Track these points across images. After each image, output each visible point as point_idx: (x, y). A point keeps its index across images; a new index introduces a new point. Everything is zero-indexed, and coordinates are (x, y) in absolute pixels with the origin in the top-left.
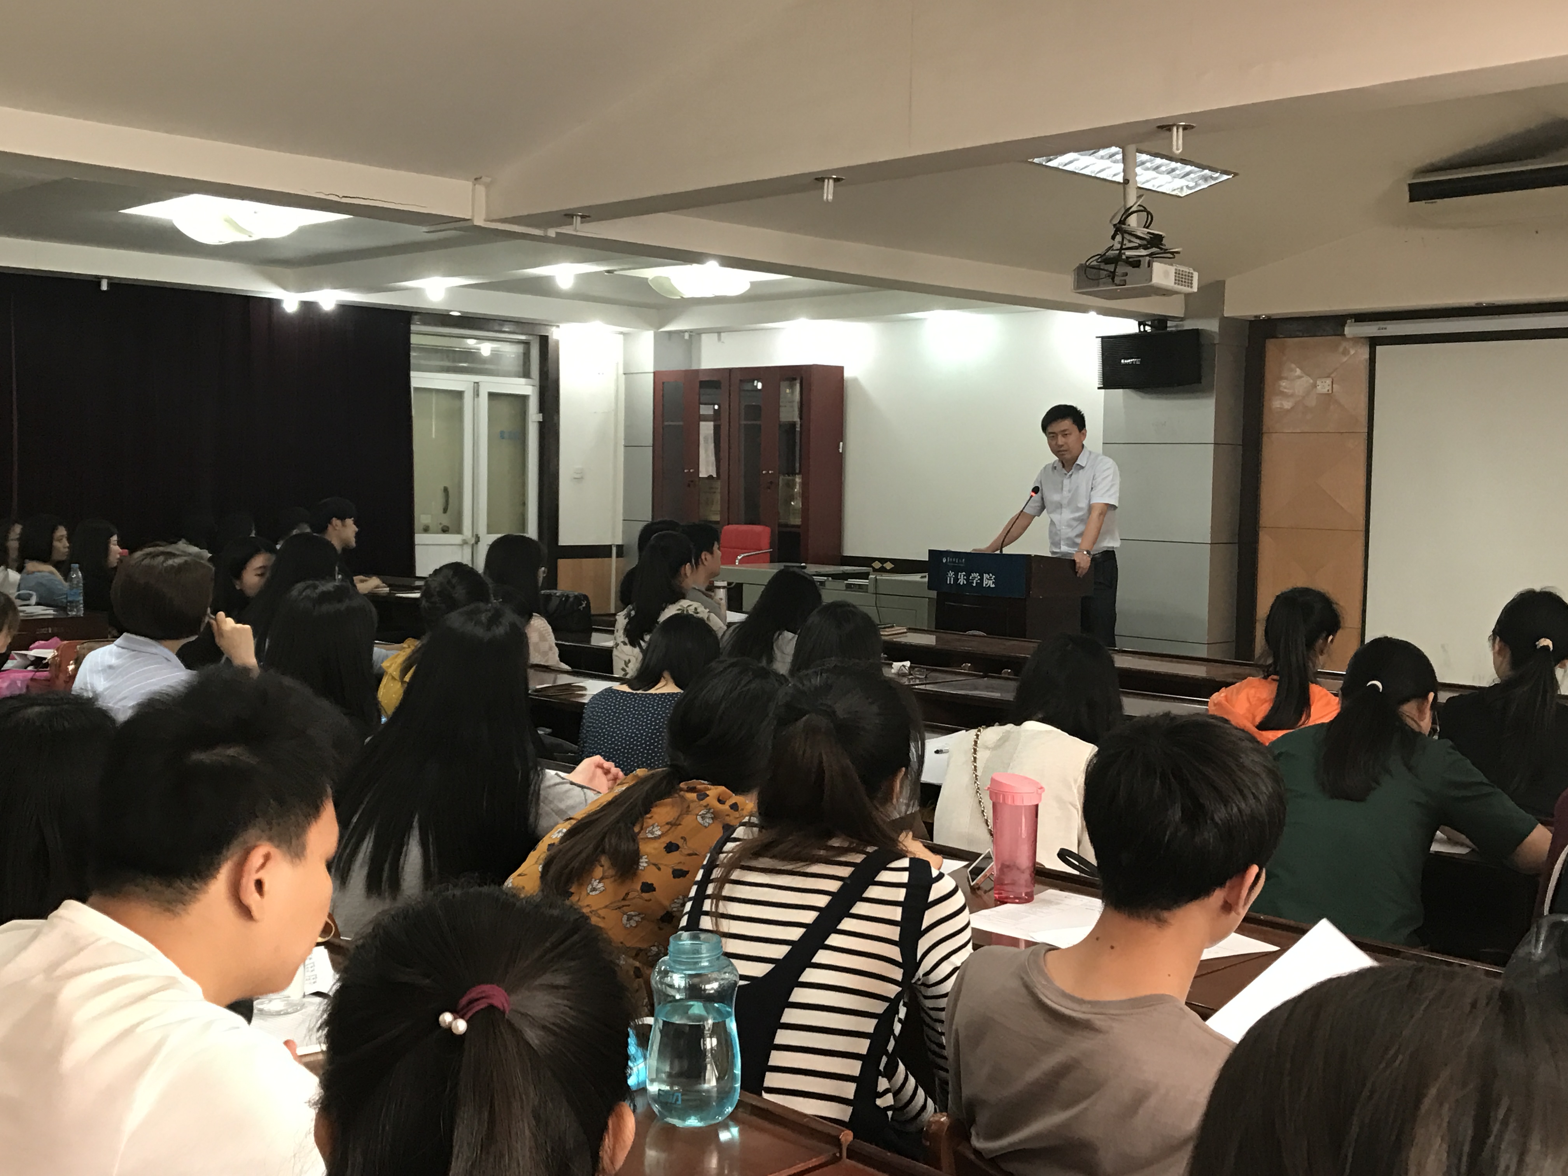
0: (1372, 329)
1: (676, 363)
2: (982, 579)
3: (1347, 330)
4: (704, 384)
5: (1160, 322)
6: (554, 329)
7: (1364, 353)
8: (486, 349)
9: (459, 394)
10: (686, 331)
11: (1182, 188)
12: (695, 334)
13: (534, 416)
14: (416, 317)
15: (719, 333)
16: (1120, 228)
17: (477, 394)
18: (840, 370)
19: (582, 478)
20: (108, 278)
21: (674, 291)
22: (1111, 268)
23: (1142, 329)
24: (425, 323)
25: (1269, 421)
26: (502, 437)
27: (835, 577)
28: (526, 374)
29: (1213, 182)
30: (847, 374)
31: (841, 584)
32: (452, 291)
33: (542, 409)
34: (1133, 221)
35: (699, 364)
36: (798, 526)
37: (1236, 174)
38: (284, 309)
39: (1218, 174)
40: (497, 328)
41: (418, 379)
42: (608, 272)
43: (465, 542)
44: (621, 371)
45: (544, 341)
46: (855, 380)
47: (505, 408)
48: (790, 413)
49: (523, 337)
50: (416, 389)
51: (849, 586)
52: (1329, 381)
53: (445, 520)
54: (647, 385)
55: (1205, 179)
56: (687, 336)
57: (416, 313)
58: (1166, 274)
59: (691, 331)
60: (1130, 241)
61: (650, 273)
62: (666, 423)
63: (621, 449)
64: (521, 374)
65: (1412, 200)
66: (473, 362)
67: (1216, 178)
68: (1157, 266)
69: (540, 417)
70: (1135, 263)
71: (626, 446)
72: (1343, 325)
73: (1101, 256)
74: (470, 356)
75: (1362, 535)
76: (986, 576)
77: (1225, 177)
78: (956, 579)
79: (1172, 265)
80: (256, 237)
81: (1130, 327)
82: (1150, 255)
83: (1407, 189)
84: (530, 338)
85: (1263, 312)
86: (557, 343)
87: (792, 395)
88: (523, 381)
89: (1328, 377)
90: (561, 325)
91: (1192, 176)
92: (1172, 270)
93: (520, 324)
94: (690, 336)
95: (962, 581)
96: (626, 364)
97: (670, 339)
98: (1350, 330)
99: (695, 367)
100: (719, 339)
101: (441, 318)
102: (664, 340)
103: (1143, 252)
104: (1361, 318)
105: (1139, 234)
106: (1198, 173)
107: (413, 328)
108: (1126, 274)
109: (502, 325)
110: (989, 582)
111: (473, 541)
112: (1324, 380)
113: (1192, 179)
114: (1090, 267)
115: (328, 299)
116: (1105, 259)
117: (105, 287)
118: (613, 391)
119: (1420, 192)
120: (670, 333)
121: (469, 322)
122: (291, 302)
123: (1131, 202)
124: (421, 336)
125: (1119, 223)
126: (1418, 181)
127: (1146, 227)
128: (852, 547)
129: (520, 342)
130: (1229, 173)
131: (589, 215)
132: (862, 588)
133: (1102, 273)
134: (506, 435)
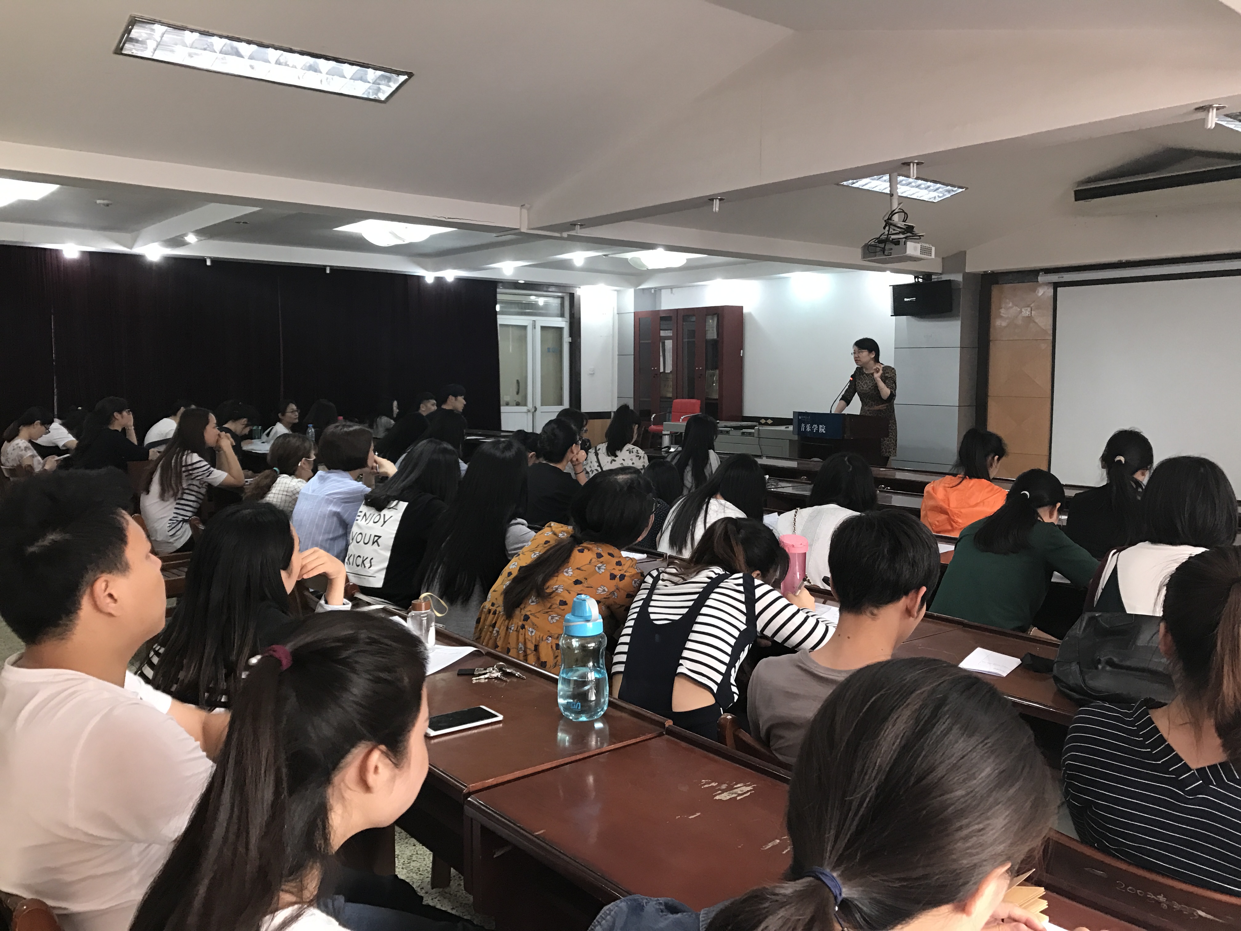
0: (1055, 278)
1: (647, 307)
2: (818, 428)
3: (1040, 278)
4: (662, 318)
5: (927, 276)
6: (578, 289)
7: (1050, 291)
8: (541, 301)
9: (525, 328)
10: (652, 288)
11: (935, 198)
12: (658, 290)
13: (567, 339)
14: (500, 284)
15: (671, 289)
16: (889, 223)
17: (534, 327)
18: (741, 308)
19: (594, 374)
20: (330, 266)
21: (644, 266)
22: (882, 245)
23: (917, 281)
24: (505, 288)
25: (993, 334)
26: (549, 351)
27: (736, 428)
28: (562, 315)
29: (954, 193)
30: (745, 311)
31: (739, 432)
32: (518, 269)
33: (571, 335)
34: (896, 218)
35: (660, 306)
36: (717, 399)
37: (967, 188)
38: (425, 281)
39: (956, 189)
40: (545, 289)
41: (502, 320)
42: (605, 255)
43: (529, 411)
44: (616, 312)
45: (572, 296)
46: (750, 314)
47: (550, 335)
48: (712, 334)
49: (560, 294)
50: (501, 325)
51: (743, 433)
52: (1029, 309)
53: (518, 398)
54: (630, 320)
55: (949, 191)
56: (653, 291)
57: (501, 282)
58: (915, 249)
59: (655, 288)
60: (894, 230)
61: (631, 255)
62: (641, 342)
63: (616, 357)
64: (560, 316)
65: (1076, 200)
66: (535, 309)
67: (956, 191)
68: (910, 244)
69: (570, 340)
70: (897, 242)
71: (618, 355)
72: (1037, 275)
73: (877, 239)
74: (532, 305)
75: (1049, 400)
76: (820, 426)
77: (961, 190)
78: (806, 428)
79: (919, 243)
80: (406, 242)
81: (909, 279)
82: (905, 238)
83: (1073, 193)
84: (564, 294)
85: (989, 269)
86: (579, 297)
87: (712, 323)
88: (560, 319)
89: (1028, 307)
90: (581, 287)
91: (940, 190)
92: (919, 246)
93: (560, 287)
94: (655, 291)
95: (809, 429)
96: (618, 309)
97: (643, 293)
98: (1041, 278)
99: (658, 309)
100: (672, 293)
101: (514, 285)
102: (640, 294)
103: (902, 236)
104: (1048, 271)
105: (899, 225)
106: (942, 188)
107: (498, 290)
108: (892, 249)
109: (548, 288)
110: (822, 429)
111: (533, 410)
112: (1026, 309)
113: (941, 192)
114: (871, 245)
115: (450, 275)
116: (880, 241)
117: (328, 271)
118: (611, 324)
119: (1080, 195)
120: (643, 289)
121: (530, 286)
122: (430, 277)
123: (895, 206)
124: (502, 295)
125: (888, 219)
126: (1080, 188)
127: (904, 221)
128: (749, 411)
129: (558, 297)
130: (962, 188)
131: (584, 224)
132: (750, 434)
133: (878, 249)
134: (551, 350)
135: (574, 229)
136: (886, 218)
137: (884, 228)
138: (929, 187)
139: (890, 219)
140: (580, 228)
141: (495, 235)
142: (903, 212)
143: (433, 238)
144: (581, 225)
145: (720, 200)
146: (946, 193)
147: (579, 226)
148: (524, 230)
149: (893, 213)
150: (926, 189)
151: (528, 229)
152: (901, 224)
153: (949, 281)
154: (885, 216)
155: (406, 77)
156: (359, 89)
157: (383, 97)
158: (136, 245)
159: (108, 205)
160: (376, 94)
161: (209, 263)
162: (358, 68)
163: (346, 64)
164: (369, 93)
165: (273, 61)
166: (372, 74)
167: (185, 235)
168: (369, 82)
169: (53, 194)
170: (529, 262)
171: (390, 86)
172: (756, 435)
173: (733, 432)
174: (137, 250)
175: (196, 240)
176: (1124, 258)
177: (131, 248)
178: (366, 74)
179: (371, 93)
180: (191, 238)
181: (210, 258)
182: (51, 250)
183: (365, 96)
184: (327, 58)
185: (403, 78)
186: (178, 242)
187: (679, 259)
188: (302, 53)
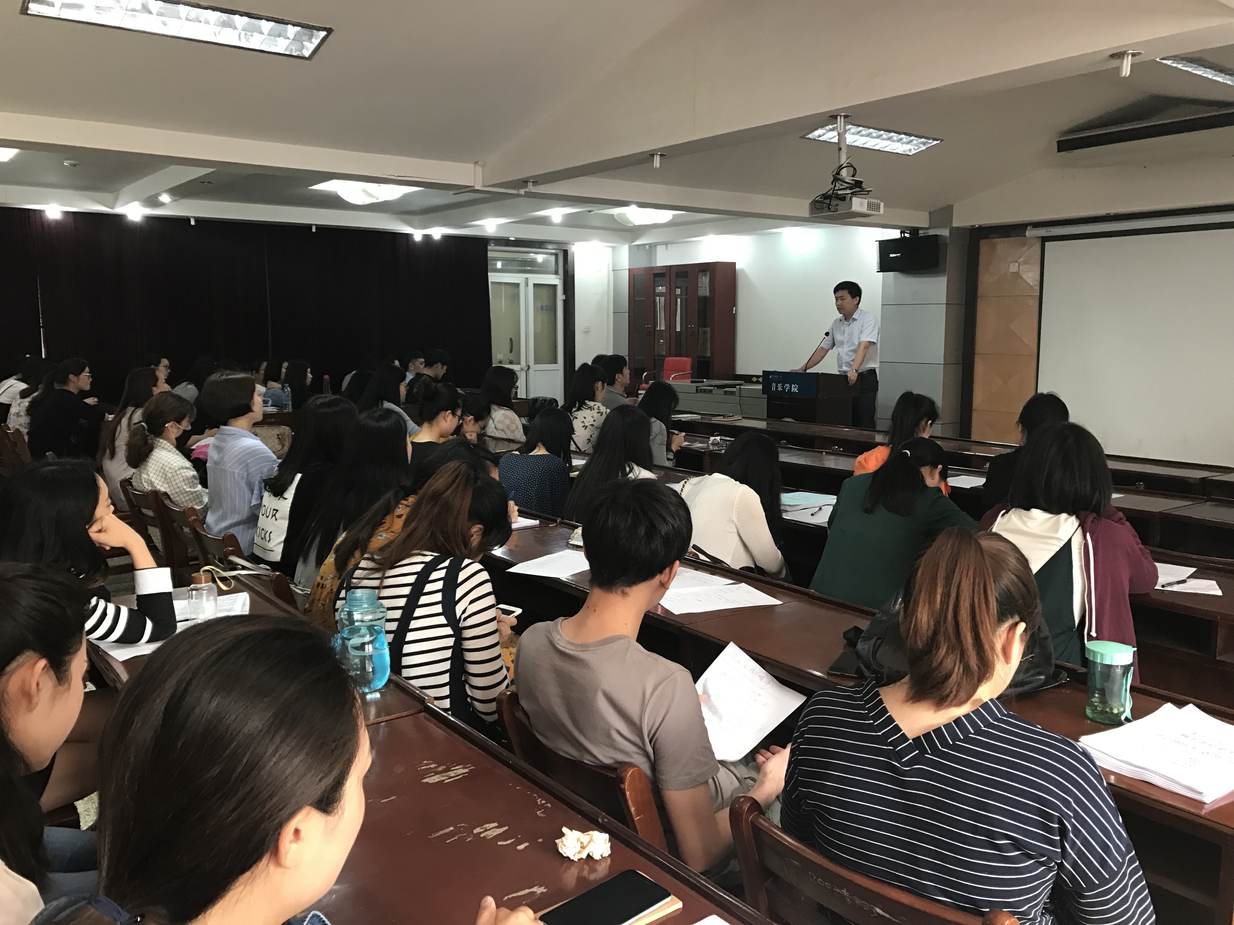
0: (1043, 232)
1: (643, 263)
2: (791, 388)
3: (1028, 233)
4: (656, 275)
5: (914, 231)
6: (571, 245)
7: (1037, 247)
8: (540, 258)
9: (517, 285)
10: (647, 244)
11: (910, 150)
12: (652, 247)
13: (560, 296)
14: (492, 241)
15: (667, 244)
16: (837, 178)
17: (527, 285)
18: (734, 264)
19: (588, 331)
20: (316, 225)
21: (630, 222)
22: (828, 201)
23: (903, 236)
24: (496, 245)
25: (981, 290)
26: (542, 309)
27: (720, 387)
28: (556, 273)
29: (929, 145)
30: (738, 267)
31: (721, 391)
32: (500, 226)
33: (565, 292)
34: (844, 173)
35: (656, 262)
36: (709, 357)
37: (942, 140)
38: (414, 239)
39: (931, 141)
40: (538, 246)
41: (493, 277)
42: (590, 211)
43: (522, 369)
44: (611, 269)
45: (566, 253)
46: (743, 270)
47: (544, 292)
48: (705, 292)
49: (554, 251)
50: (493, 283)
51: (726, 392)
52: (1017, 264)
53: (511, 357)
54: (625, 277)
55: (924, 144)
56: (647, 247)
57: (490, 239)
58: (862, 205)
59: (650, 244)
60: (842, 185)
61: (616, 211)
62: (636, 299)
63: (611, 315)
64: (554, 273)
65: (1059, 151)
66: (533, 267)
67: (930, 143)
68: (855, 200)
69: (564, 297)
70: (843, 198)
71: (614, 313)
72: (1026, 229)
73: (823, 195)
74: (533, 263)
75: (1035, 358)
76: (793, 386)
77: (936, 142)
78: (777, 388)
79: (866, 199)
80: (381, 200)
81: (895, 234)
82: (851, 193)
83: (1056, 143)
84: (558, 251)
85: (977, 222)
86: (573, 254)
87: (704, 281)
88: (554, 276)
89: (1016, 262)
90: (575, 244)
91: (915, 142)
92: (865, 202)
93: (554, 244)
94: (650, 247)
95: (780, 389)
96: (614, 265)
97: (638, 249)
98: (1030, 233)
99: (653, 265)
100: (667, 249)
101: (504, 242)
102: (634, 250)
103: (848, 191)
104: (1037, 225)
105: (847, 181)
106: (916, 140)
107: (489, 248)
108: (837, 205)
109: (542, 245)
110: (795, 389)
111: (526, 369)
112: (1014, 264)
113: (915, 145)
114: (817, 201)
115: (437, 233)
116: (825, 196)
117: (314, 230)
118: (606, 281)
119: (1064, 146)
120: (638, 245)
121: (519, 243)
122: (418, 235)
123: (844, 160)
124: (493, 252)
125: (836, 174)
126: (1061, 139)
127: (853, 176)
128: (741, 370)
129: (552, 254)
130: (937, 140)
131: (537, 181)
132: (732, 393)
133: (825, 205)
134: (544, 309)
135: (527, 187)
136: (834, 173)
137: (832, 183)
138: (901, 139)
139: (838, 174)
140: (534, 185)
141: (451, 192)
143: (406, 197)
144: (533, 182)
145: (661, 155)
146: (920, 145)
147: (531, 183)
148: (479, 187)
149: (841, 168)
150: (898, 141)
151: (483, 186)
152: (849, 179)
153: (936, 236)
154: (834, 170)
156: (281, 46)
157: (307, 54)
158: (118, 205)
159: (74, 165)
160: (301, 51)
161: (193, 223)
162: (273, 23)
164: (292, 50)
166: (292, 30)
167: (159, 194)
168: (289, 38)
169: (17, 155)
170: (510, 219)
171: (311, 43)
172: (737, 394)
173: (715, 391)
174: (119, 210)
175: (170, 200)
176: (1113, 211)
177: (112, 208)
178: (286, 31)
179: (294, 50)
180: (165, 198)
181: (194, 217)
182: (35, 210)
183: (288, 53)
185: (323, 34)
186: (152, 202)
187: (665, 216)
188: (214, 9)
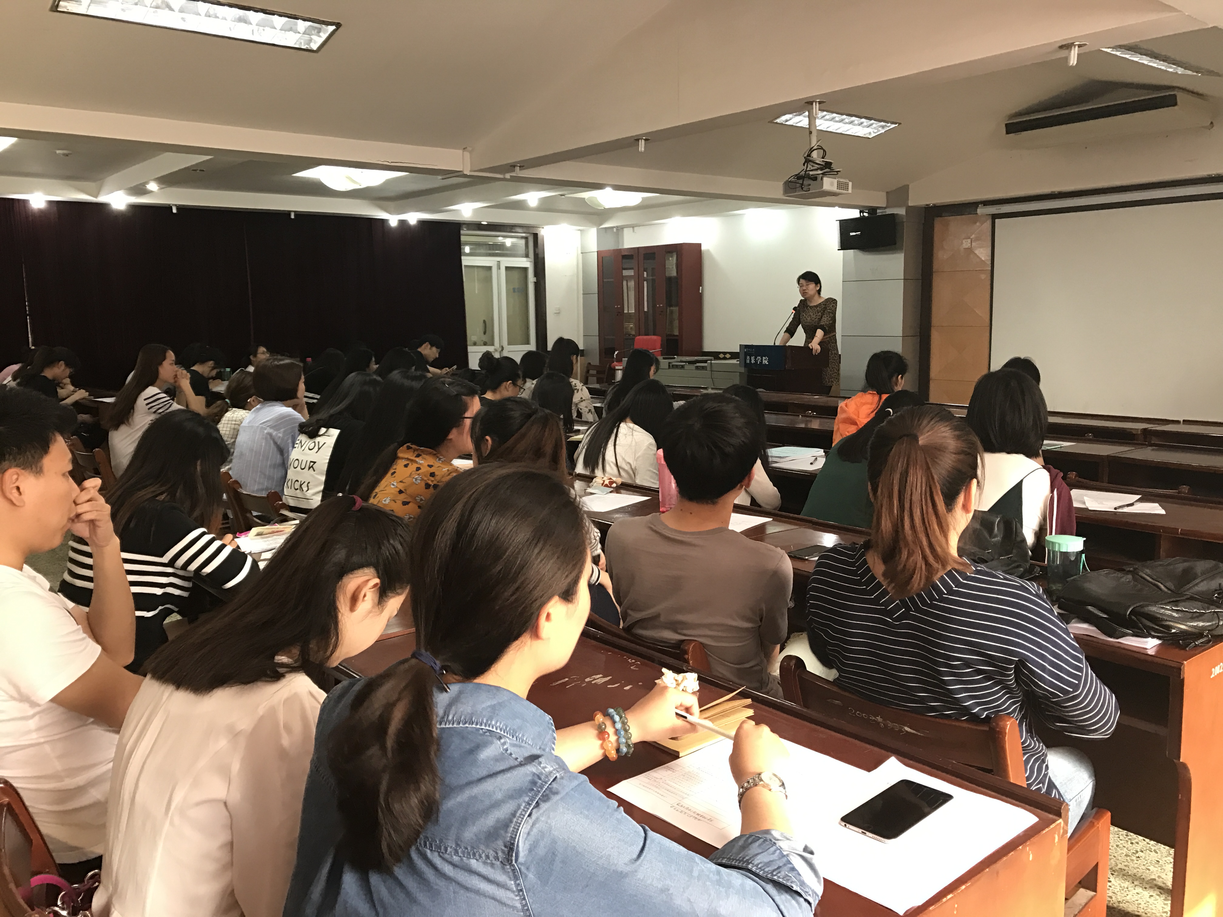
0: (993, 210)
1: (610, 246)
2: (762, 360)
3: (979, 211)
4: (625, 257)
5: (872, 210)
6: (541, 229)
7: (988, 224)
8: (508, 242)
9: (489, 268)
10: (614, 227)
11: (870, 133)
12: (620, 229)
13: (531, 279)
14: (464, 226)
15: (633, 227)
16: (808, 160)
17: (499, 268)
18: (699, 245)
19: (559, 313)
20: (295, 212)
21: (600, 205)
22: (801, 181)
23: (862, 215)
24: (468, 229)
25: (936, 266)
26: (514, 291)
27: (690, 363)
28: (527, 256)
29: (888, 129)
30: (703, 248)
31: (693, 367)
32: (476, 211)
33: (536, 274)
34: (815, 154)
35: (623, 244)
36: (677, 336)
37: (900, 124)
38: (389, 224)
39: (889, 124)
40: (509, 229)
41: (466, 261)
42: (562, 195)
44: (580, 252)
45: (536, 236)
46: (708, 251)
47: (516, 275)
48: (673, 272)
49: (524, 235)
50: (466, 266)
51: (697, 368)
52: (969, 241)
53: (485, 338)
54: (593, 259)
55: (883, 127)
56: (615, 230)
57: (464, 224)
58: (832, 184)
59: (617, 227)
60: (813, 166)
61: (586, 195)
62: (605, 280)
63: (581, 296)
64: (524, 256)
65: (1007, 133)
66: (503, 250)
67: (889, 126)
68: (826, 180)
69: (535, 280)
70: (815, 178)
71: (583, 294)
72: (977, 207)
73: (796, 175)
74: (502, 246)
75: (988, 329)
76: (764, 358)
77: (894, 126)
79: (835, 179)
80: (363, 186)
81: (854, 214)
82: (822, 174)
83: (1004, 126)
84: (528, 235)
85: (931, 202)
86: (543, 237)
87: (672, 262)
88: (525, 259)
89: (969, 238)
90: (545, 227)
91: (874, 126)
92: (835, 181)
93: (526, 227)
94: (617, 229)
95: (753, 361)
96: (583, 247)
97: (606, 232)
98: (981, 210)
99: (620, 247)
100: (633, 231)
101: (477, 226)
102: (603, 233)
103: (820, 172)
104: (987, 203)
106: (876, 124)
107: (462, 232)
108: (810, 185)
109: (512, 229)
110: (765, 362)
111: (500, 349)
112: (966, 240)
113: (875, 128)
114: (790, 182)
115: (413, 218)
116: (799, 177)
117: (293, 216)
118: (575, 263)
119: (1012, 128)
120: (606, 228)
121: (493, 227)
122: (393, 221)
123: (814, 143)
124: (466, 236)
125: (807, 156)
126: (1010, 122)
127: (823, 158)
128: (708, 346)
129: (522, 238)
130: (896, 123)
131: (523, 165)
132: (703, 368)
133: (798, 185)
134: (516, 290)
135: (514, 171)
136: (806, 155)
137: (804, 165)
138: (862, 123)
139: (809, 155)
140: (520, 170)
141: (440, 177)
142: (822, 148)
143: (388, 182)
144: (520, 167)
145: (646, 140)
146: (880, 129)
147: (518, 168)
148: (467, 172)
149: (811, 150)
150: (859, 125)
151: (471, 171)
152: (819, 161)
153: (893, 215)
154: (805, 153)
155: (334, 27)
156: (290, 40)
157: (314, 47)
158: (101, 193)
159: (67, 155)
160: (309, 44)
161: (174, 211)
162: (286, 19)
163: (276, 16)
164: (301, 43)
165: (203, 13)
166: (302, 25)
167: (147, 183)
168: (299, 33)
169: (14, 145)
170: (487, 203)
171: (320, 36)
172: (708, 368)
173: (688, 367)
174: (102, 199)
175: (158, 188)
176: (1057, 189)
177: (96, 197)
178: (296, 24)
179: (303, 44)
180: (153, 186)
181: (176, 205)
182: (18, 200)
183: (297, 46)
184: (256, 10)
185: (331, 28)
186: (140, 190)
187: (634, 198)
188: (231, 6)
